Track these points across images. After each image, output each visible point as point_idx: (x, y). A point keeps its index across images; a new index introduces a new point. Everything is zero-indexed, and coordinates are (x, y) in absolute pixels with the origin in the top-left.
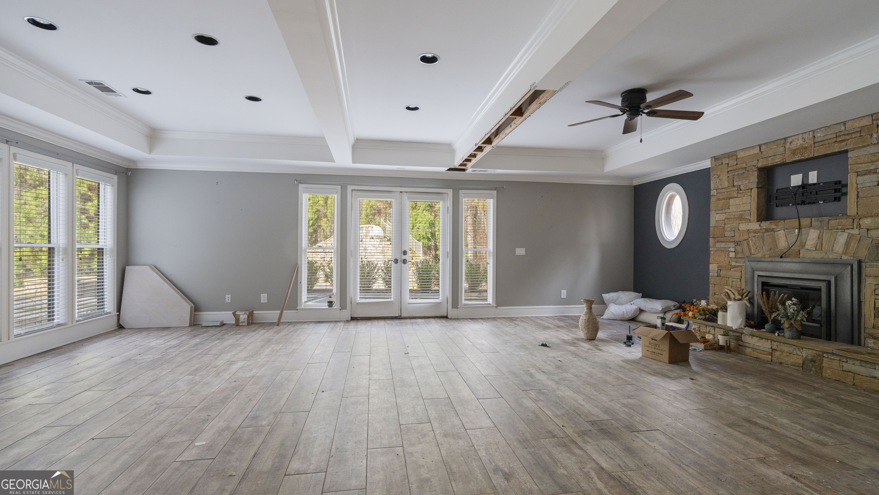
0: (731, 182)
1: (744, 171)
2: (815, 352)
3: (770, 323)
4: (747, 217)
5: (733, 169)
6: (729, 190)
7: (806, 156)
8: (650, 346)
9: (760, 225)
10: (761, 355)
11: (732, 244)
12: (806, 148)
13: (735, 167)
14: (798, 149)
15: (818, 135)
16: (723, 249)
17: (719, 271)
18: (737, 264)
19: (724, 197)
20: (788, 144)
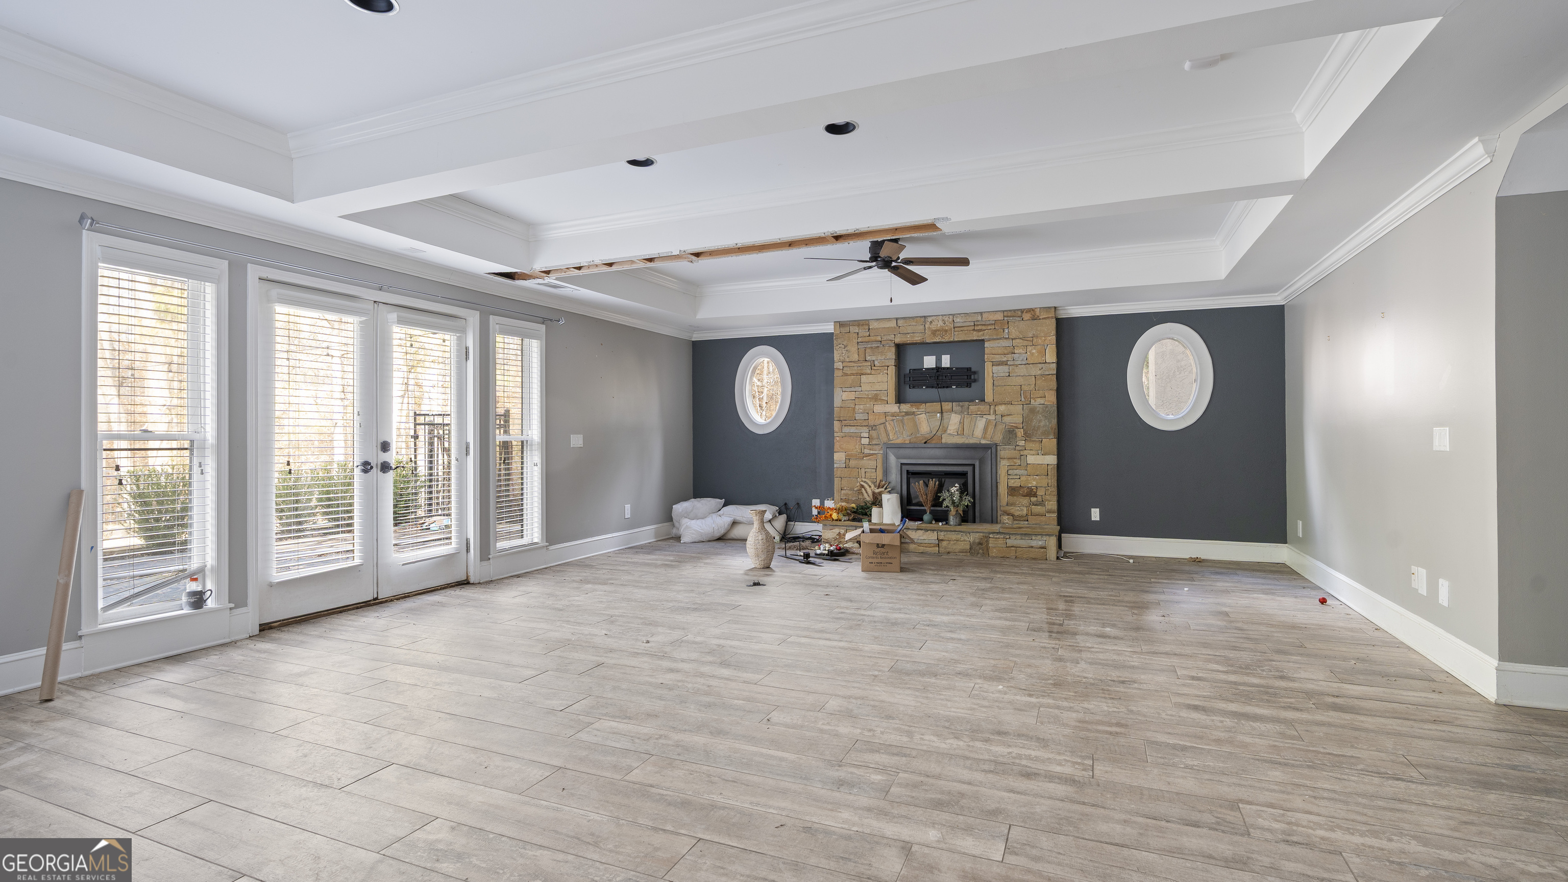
0: (863, 356)
1: (879, 345)
2: (981, 534)
3: (928, 513)
4: (884, 398)
5: (864, 340)
6: (860, 365)
7: (946, 339)
8: (874, 556)
9: (899, 408)
10: (927, 548)
11: (864, 428)
12: (946, 331)
13: (867, 339)
14: (938, 330)
15: (957, 320)
16: (853, 435)
17: (848, 461)
18: (872, 452)
19: (854, 372)
20: (928, 323)
